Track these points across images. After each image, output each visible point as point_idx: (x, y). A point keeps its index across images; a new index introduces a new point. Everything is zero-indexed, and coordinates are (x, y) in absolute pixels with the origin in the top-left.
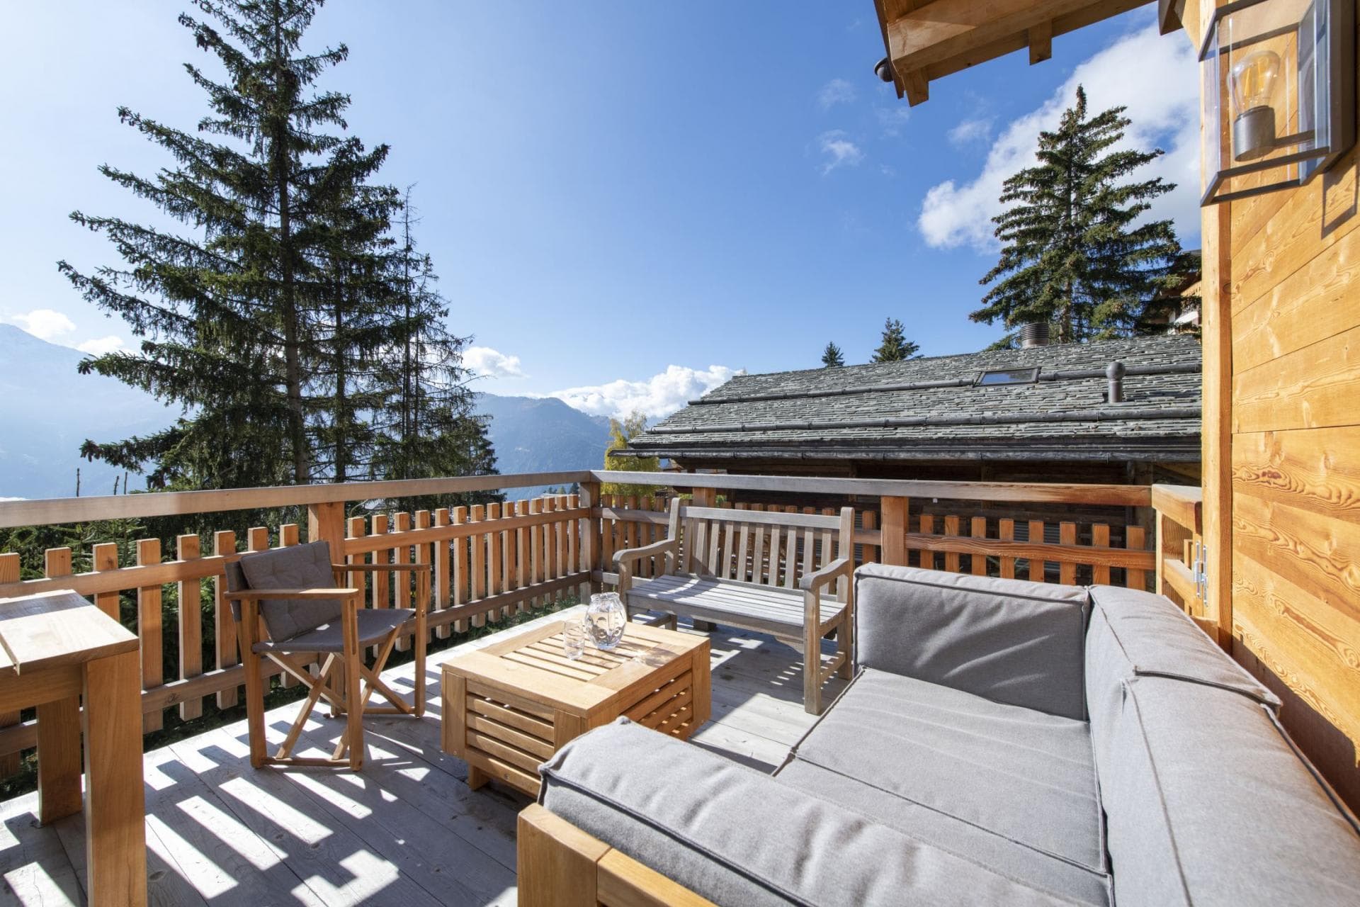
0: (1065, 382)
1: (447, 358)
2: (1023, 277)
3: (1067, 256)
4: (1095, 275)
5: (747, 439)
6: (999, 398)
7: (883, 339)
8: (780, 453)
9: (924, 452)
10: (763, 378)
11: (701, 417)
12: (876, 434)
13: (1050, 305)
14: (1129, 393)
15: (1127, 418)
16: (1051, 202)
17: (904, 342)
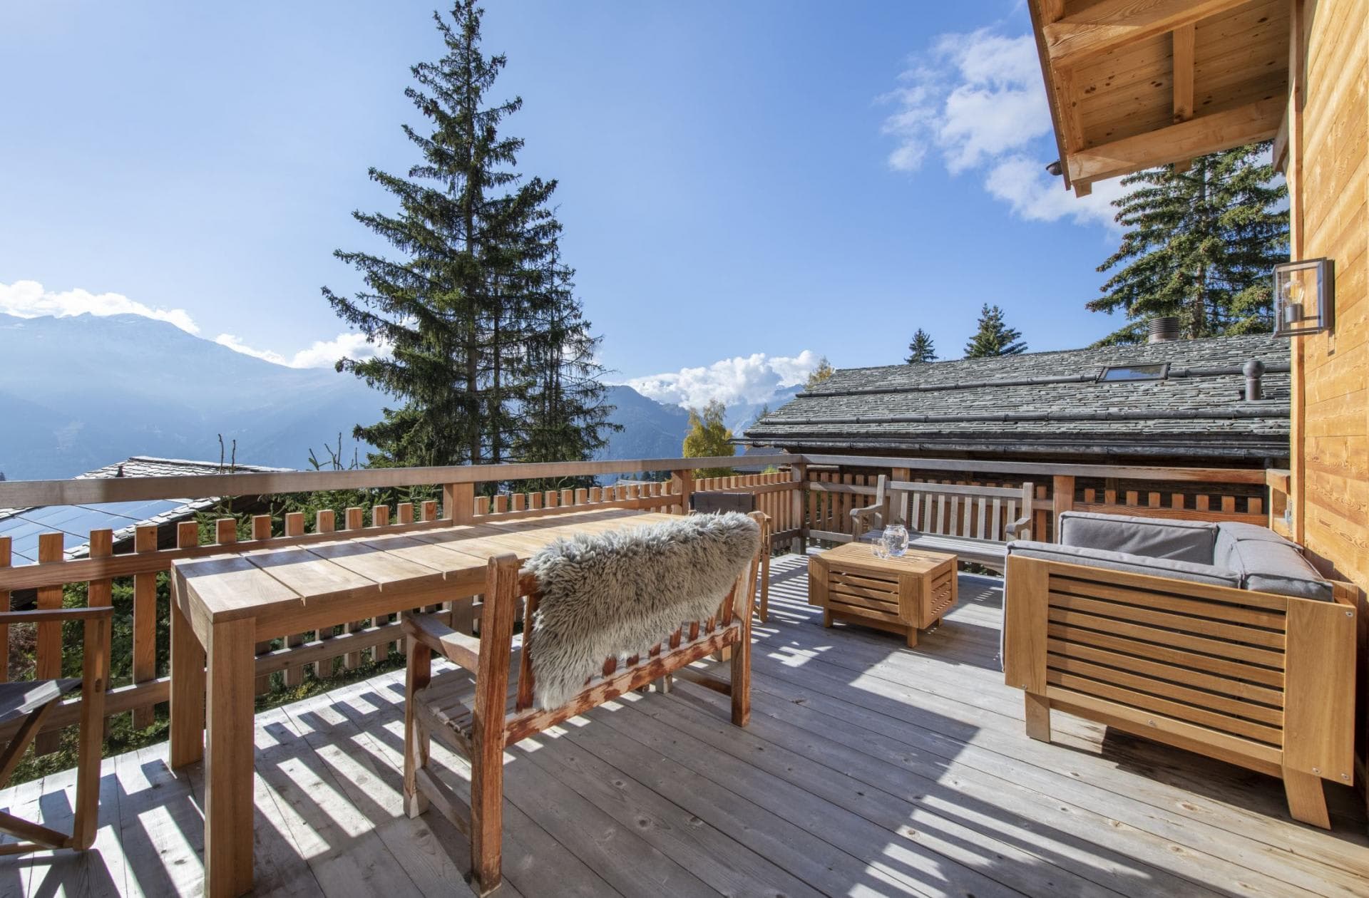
0: (1198, 379)
1: (581, 355)
2: (1148, 263)
3: (1201, 241)
4: (1233, 259)
5: (863, 430)
6: (1125, 394)
7: (978, 326)
8: (897, 444)
9: (1047, 445)
10: (868, 372)
11: (812, 409)
12: (996, 428)
13: (1179, 292)
14: (1269, 391)
15: (1265, 416)
16: (1181, 183)
17: (1003, 329)
